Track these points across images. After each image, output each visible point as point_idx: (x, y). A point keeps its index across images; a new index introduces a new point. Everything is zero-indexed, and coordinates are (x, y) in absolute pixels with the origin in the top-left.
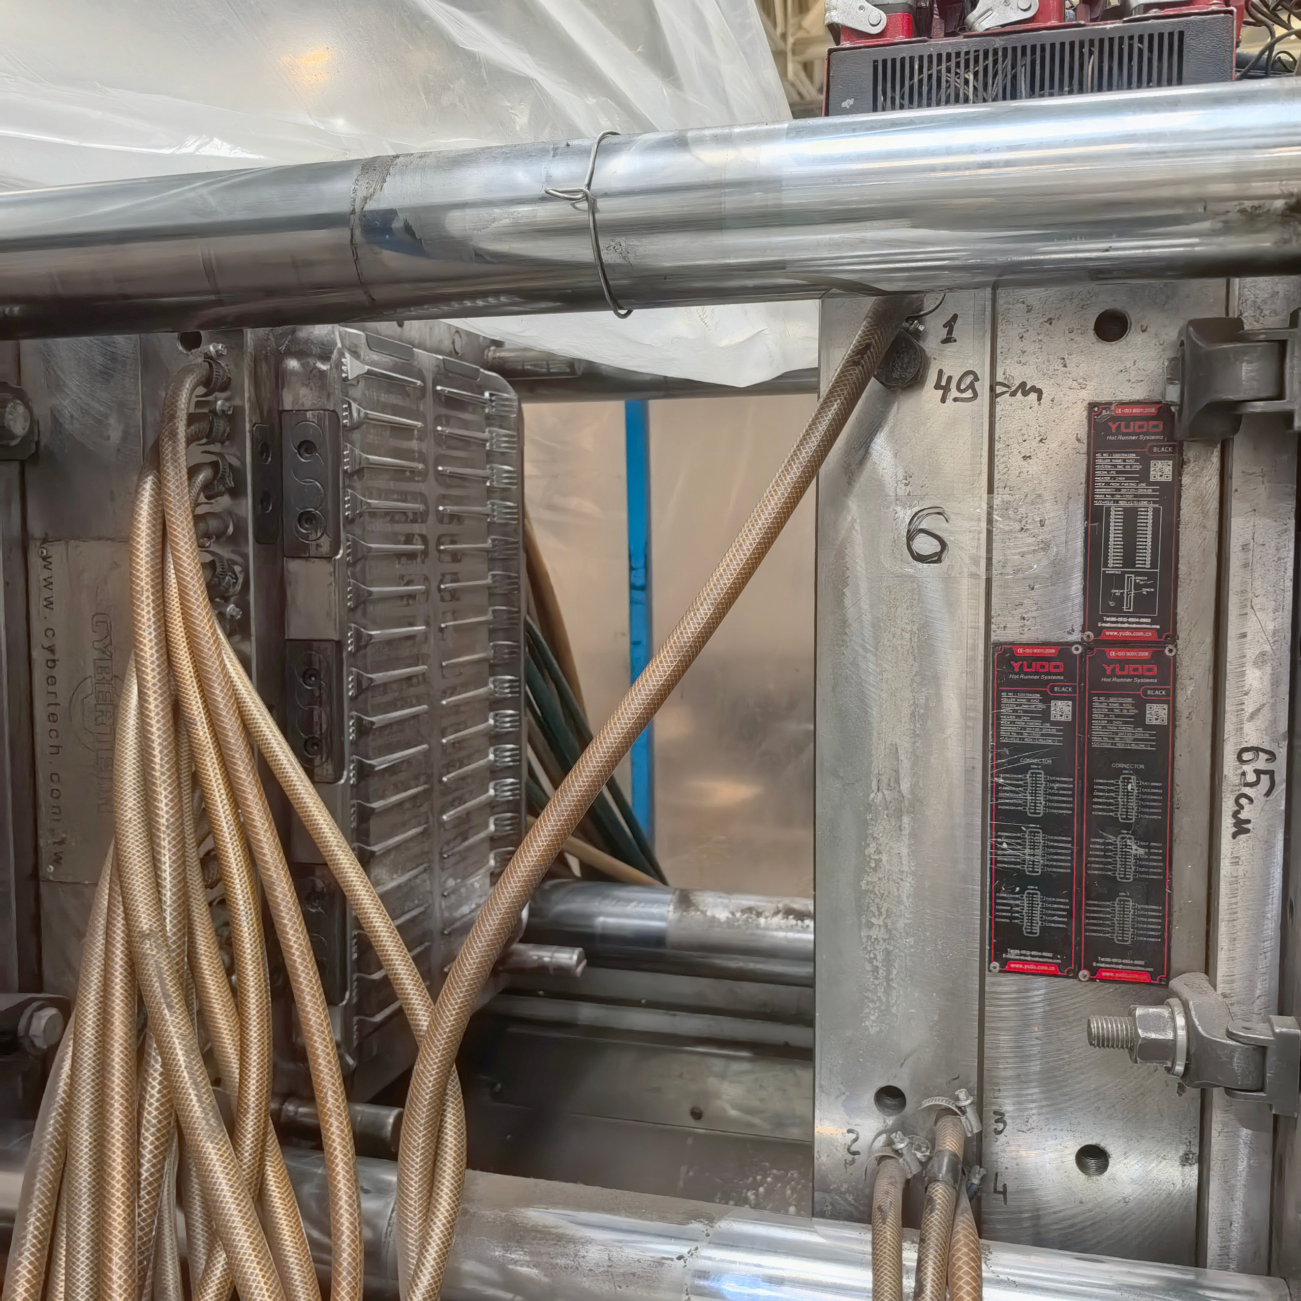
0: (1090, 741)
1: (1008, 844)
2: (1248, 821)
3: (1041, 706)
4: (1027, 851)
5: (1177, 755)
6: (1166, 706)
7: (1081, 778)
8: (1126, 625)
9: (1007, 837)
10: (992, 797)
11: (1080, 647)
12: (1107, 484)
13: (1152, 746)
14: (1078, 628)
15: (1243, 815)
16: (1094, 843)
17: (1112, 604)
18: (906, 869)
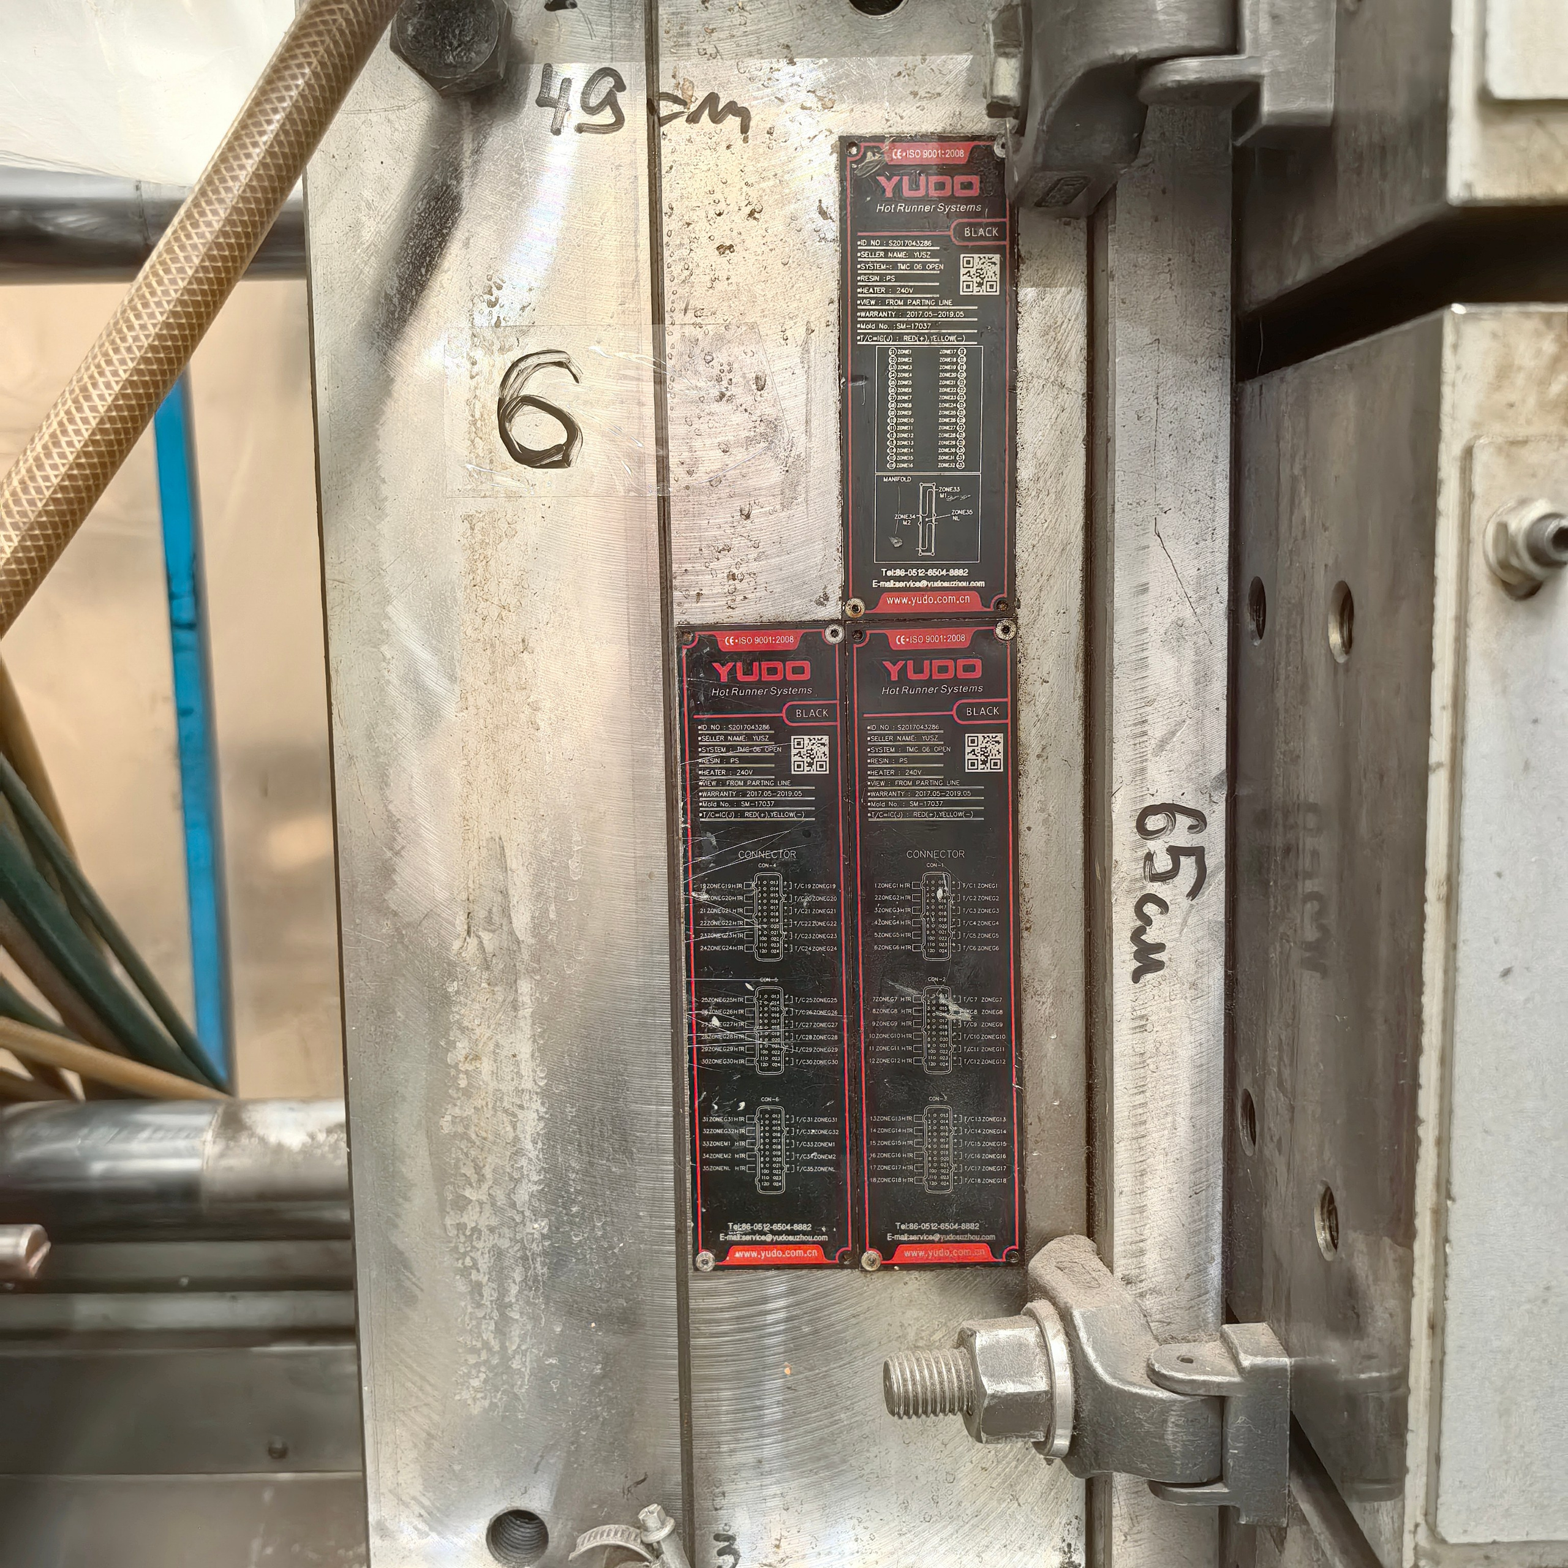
0: (864, 808)
1: (720, 1018)
2: (1160, 947)
3: (772, 749)
4: (757, 1029)
5: (1023, 827)
6: (1000, 737)
7: (851, 879)
8: (924, 583)
9: (718, 1006)
10: (688, 929)
11: (840, 630)
12: (881, 301)
13: (977, 814)
14: (835, 592)
15: (1151, 936)
16: (880, 1005)
17: (896, 542)
18: (528, 1084)
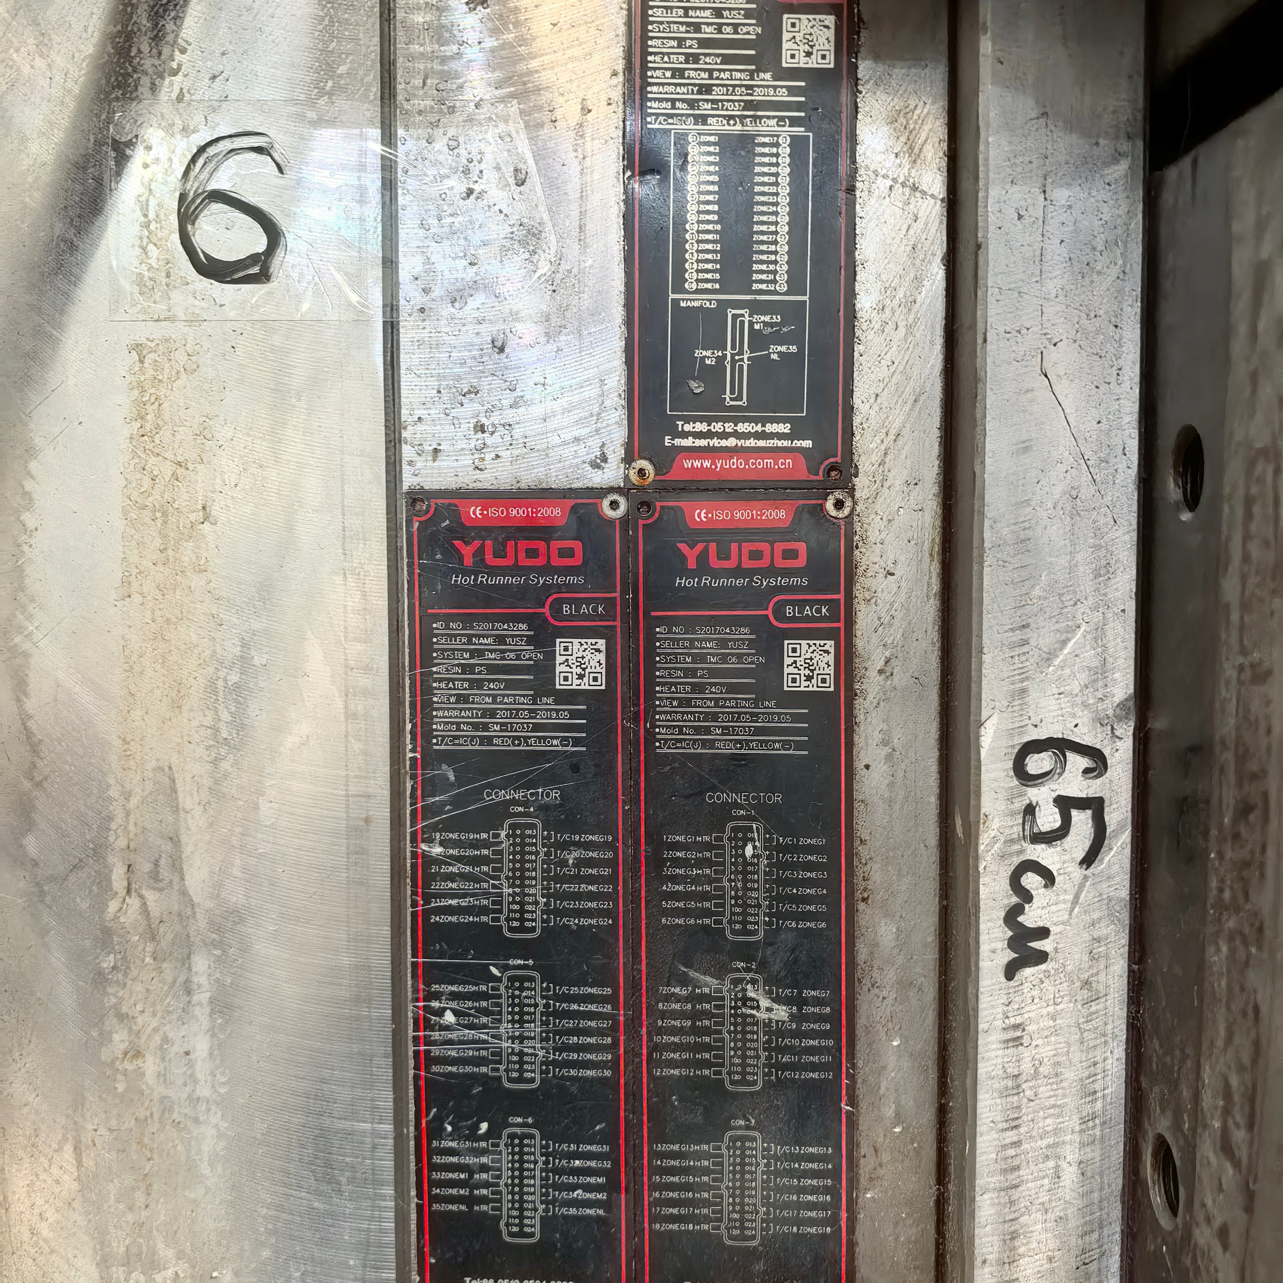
0: (651, 736)
1: (456, 1013)
2: (1043, 933)
3: (530, 655)
4: (505, 1028)
5: (859, 765)
6: (830, 645)
7: (633, 831)
8: (732, 442)
9: (454, 996)
10: (414, 893)
11: (622, 501)
12: (678, 73)
13: (799, 746)
14: (616, 453)
15: (1031, 918)
16: (668, 998)
17: (696, 387)
18: (204, 1091)
